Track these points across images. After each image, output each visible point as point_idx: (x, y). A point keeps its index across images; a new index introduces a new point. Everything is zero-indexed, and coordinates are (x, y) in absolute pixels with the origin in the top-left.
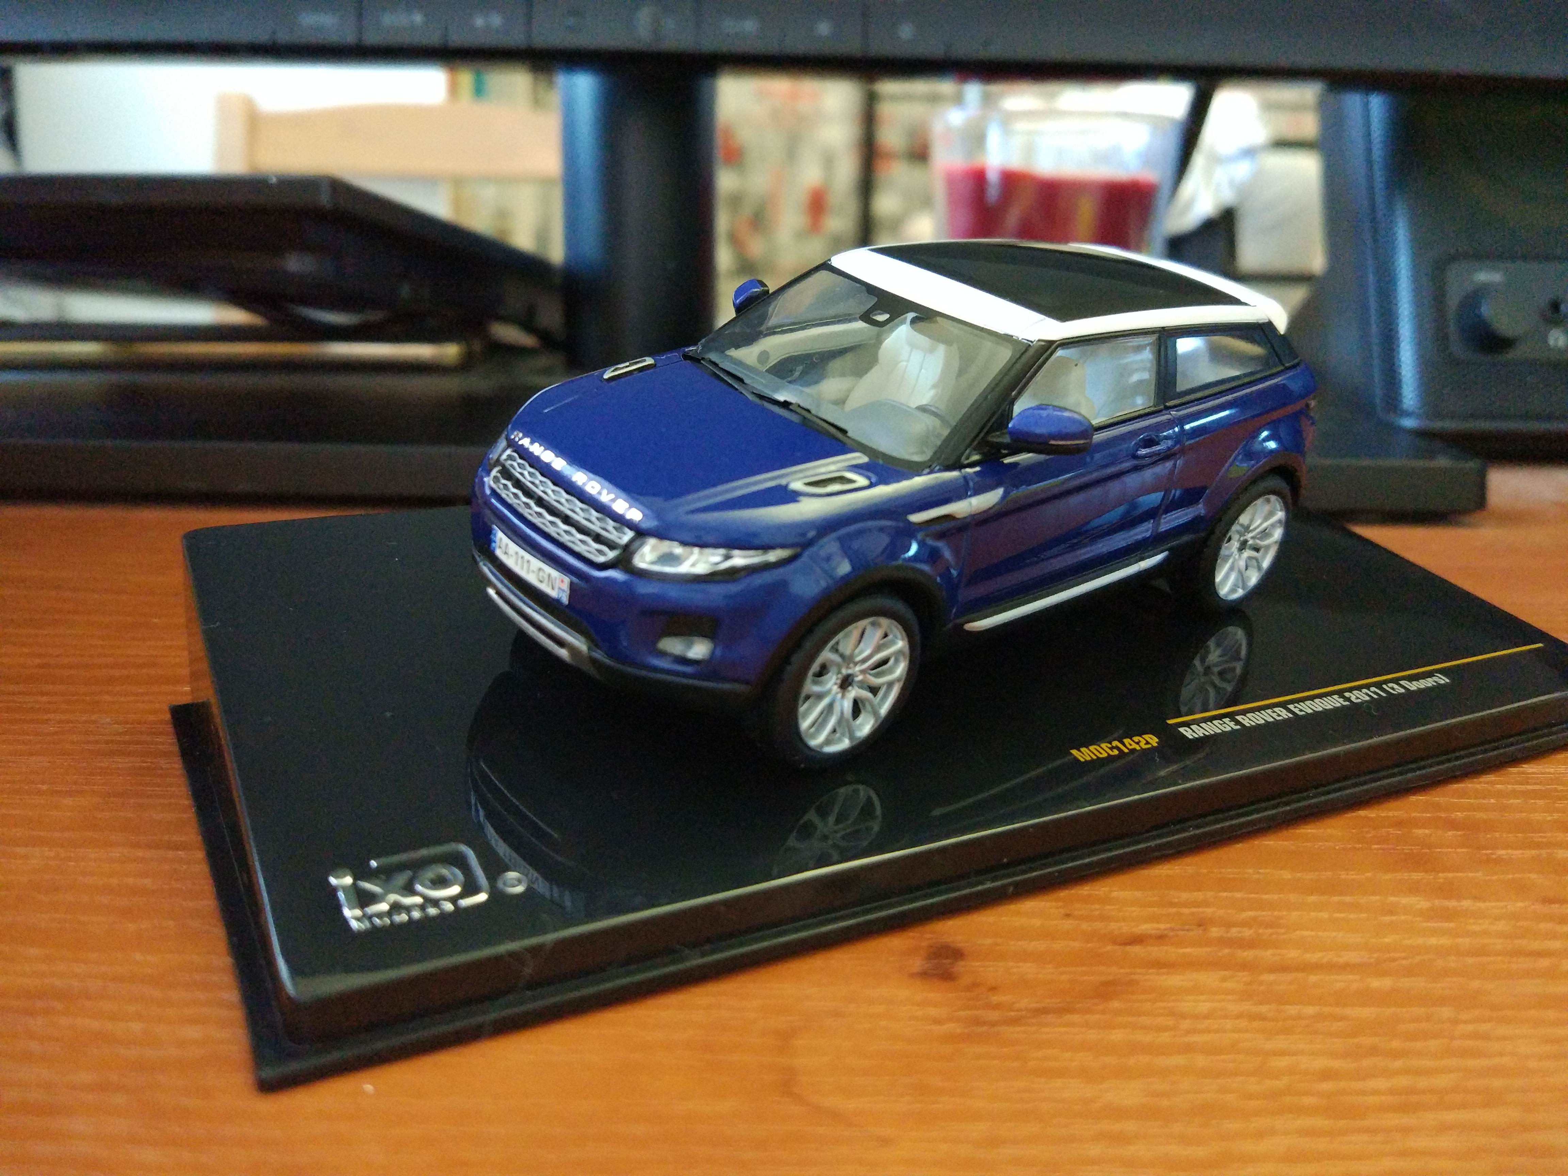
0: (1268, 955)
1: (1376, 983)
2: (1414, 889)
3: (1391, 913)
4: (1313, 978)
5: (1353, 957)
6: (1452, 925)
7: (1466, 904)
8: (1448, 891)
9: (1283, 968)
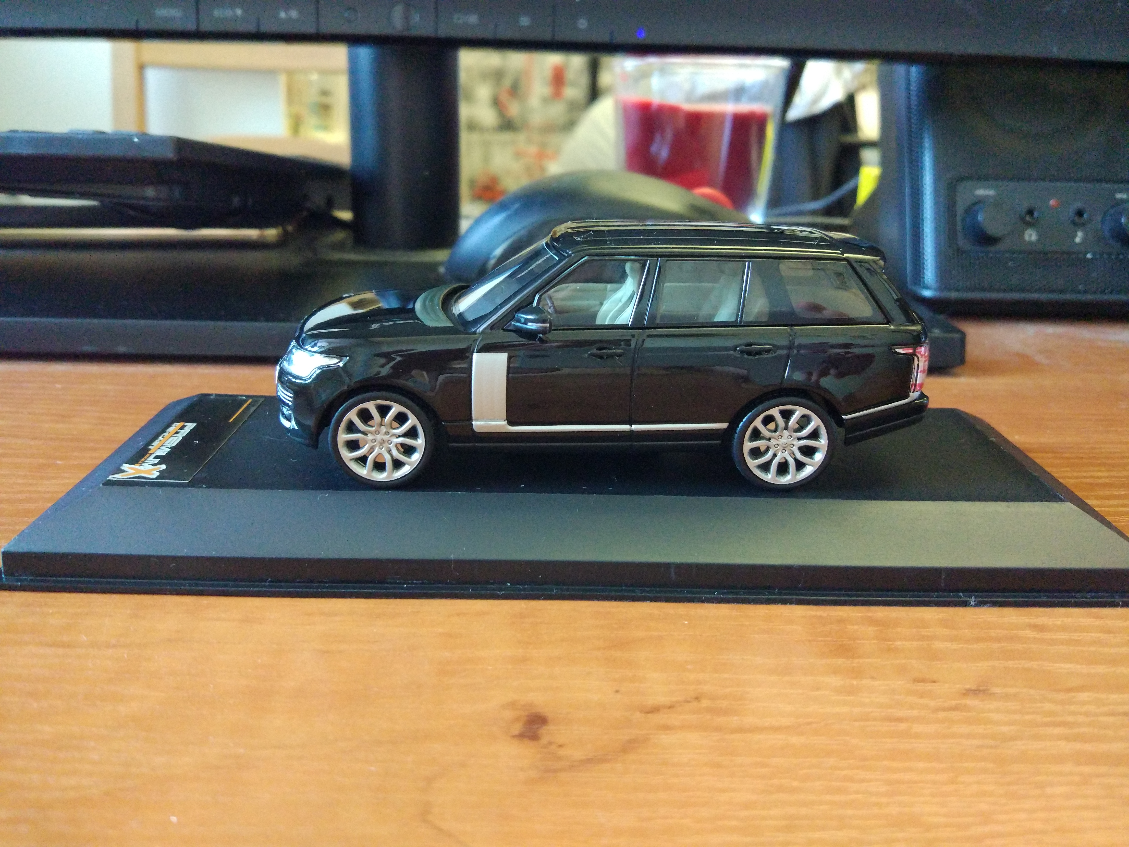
0: (734, 721)
1: (795, 740)
2: (836, 671)
3: (818, 689)
4: (757, 737)
5: (785, 721)
6: (852, 698)
7: (866, 682)
8: (857, 673)
9: (740, 730)
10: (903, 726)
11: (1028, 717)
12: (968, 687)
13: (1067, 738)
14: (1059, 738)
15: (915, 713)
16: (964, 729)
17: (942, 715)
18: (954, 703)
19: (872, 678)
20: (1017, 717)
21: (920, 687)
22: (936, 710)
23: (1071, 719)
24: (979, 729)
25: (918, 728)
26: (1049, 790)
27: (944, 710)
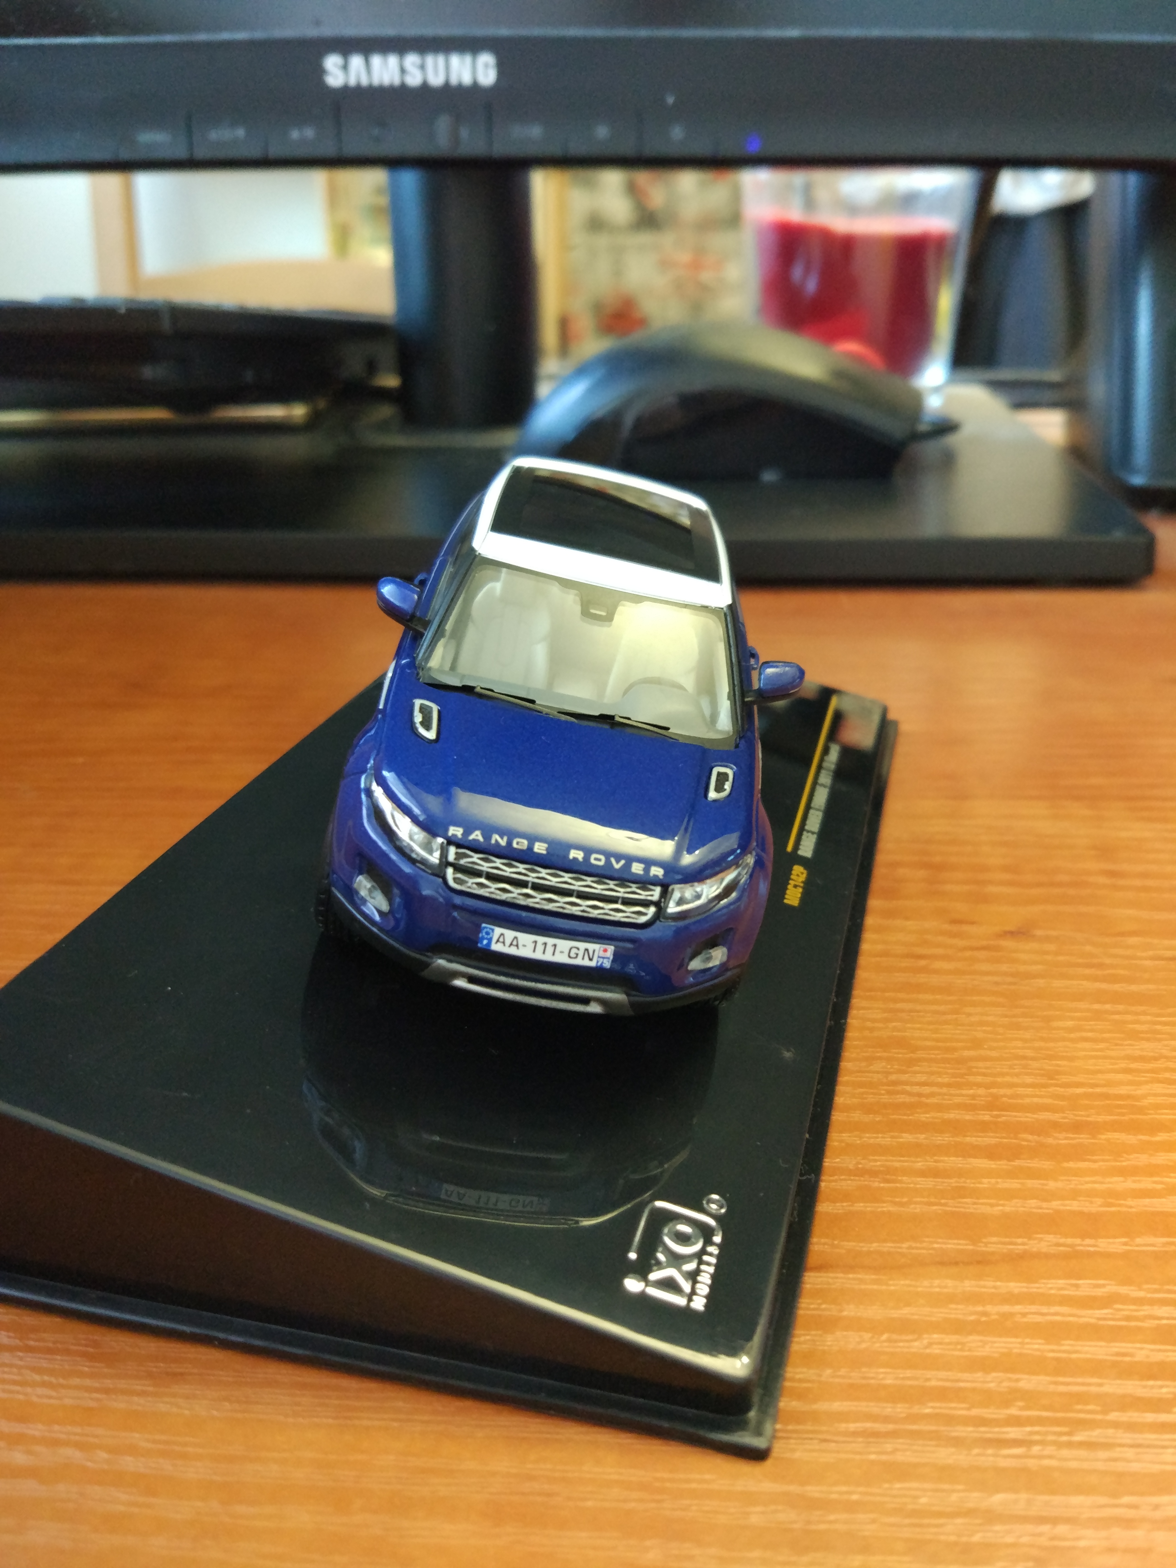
10: (923, 963)
11: (1061, 958)
12: (1007, 928)
13: (1096, 979)
14: (1087, 978)
15: (940, 951)
16: (984, 967)
17: (968, 954)
18: (985, 943)
19: (907, 918)
20: (1049, 958)
21: (955, 928)
22: (965, 949)
23: (1108, 961)
24: (1004, 968)
25: (938, 965)
26: (1055, 1024)
27: (972, 949)
